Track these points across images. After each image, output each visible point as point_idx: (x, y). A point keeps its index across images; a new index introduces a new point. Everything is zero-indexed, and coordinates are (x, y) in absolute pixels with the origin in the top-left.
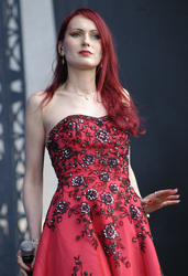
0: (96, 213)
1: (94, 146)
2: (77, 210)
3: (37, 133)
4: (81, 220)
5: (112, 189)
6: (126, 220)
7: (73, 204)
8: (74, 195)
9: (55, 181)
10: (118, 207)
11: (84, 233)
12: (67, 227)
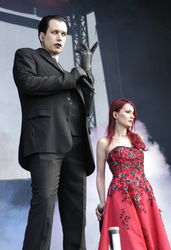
0: (131, 189)
1: (128, 160)
2: (121, 189)
3: (103, 156)
4: (124, 193)
5: (137, 179)
6: (144, 192)
7: (120, 186)
8: (120, 182)
9: (112, 175)
10: (140, 187)
11: (125, 199)
12: (118, 196)
